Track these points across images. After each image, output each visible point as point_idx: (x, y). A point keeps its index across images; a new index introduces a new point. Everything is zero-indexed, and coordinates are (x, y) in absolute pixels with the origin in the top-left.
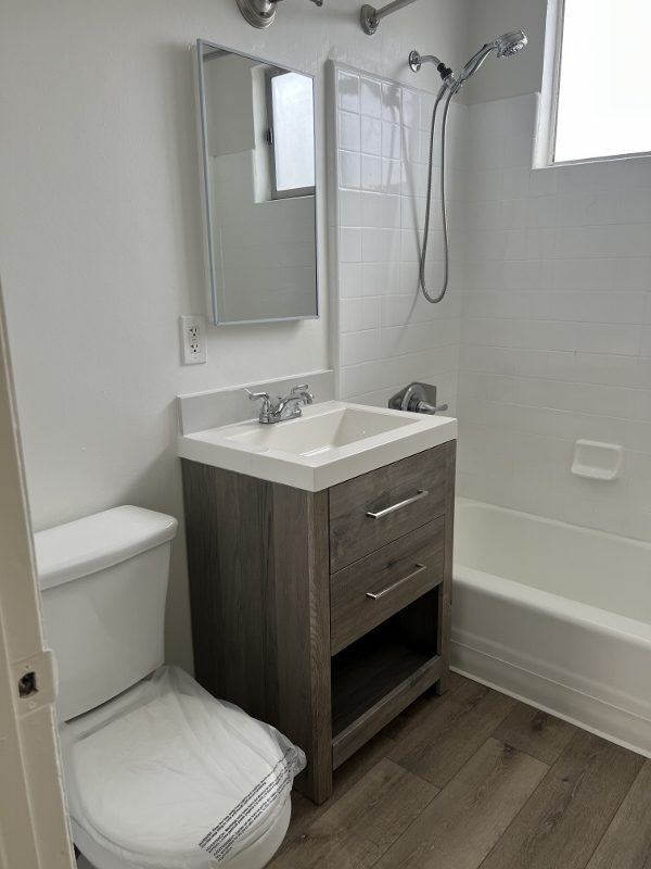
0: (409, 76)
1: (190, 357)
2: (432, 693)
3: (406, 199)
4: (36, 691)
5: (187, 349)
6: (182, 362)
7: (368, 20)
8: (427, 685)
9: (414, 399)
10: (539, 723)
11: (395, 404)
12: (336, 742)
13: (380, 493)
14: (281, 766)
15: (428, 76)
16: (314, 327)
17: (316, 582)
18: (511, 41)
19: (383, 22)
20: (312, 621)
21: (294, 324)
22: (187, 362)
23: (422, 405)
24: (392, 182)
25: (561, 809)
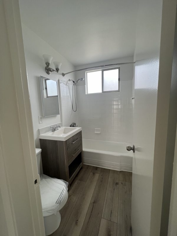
0: (69, 82)
1: (40, 122)
2: (82, 168)
3: (70, 98)
4: (37, 182)
5: (40, 121)
6: (39, 123)
7: (63, 75)
8: (81, 167)
9: (73, 125)
10: (96, 168)
11: (71, 126)
12: (70, 180)
13: (73, 139)
14: (66, 186)
15: (71, 82)
16: (59, 116)
17: (66, 155)
18: (82, 79)
19: (65, 75)
20: (66, 161)
21: (56, 116)
22: (40, 123)
23: (74, 126)
24: (68, 95)
25: (102, 180)
